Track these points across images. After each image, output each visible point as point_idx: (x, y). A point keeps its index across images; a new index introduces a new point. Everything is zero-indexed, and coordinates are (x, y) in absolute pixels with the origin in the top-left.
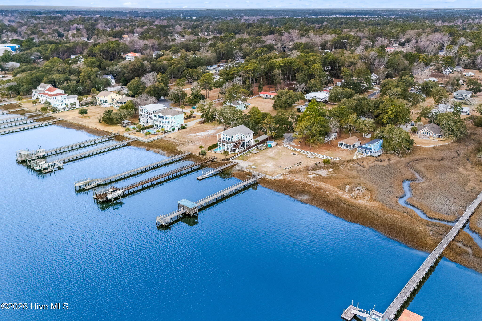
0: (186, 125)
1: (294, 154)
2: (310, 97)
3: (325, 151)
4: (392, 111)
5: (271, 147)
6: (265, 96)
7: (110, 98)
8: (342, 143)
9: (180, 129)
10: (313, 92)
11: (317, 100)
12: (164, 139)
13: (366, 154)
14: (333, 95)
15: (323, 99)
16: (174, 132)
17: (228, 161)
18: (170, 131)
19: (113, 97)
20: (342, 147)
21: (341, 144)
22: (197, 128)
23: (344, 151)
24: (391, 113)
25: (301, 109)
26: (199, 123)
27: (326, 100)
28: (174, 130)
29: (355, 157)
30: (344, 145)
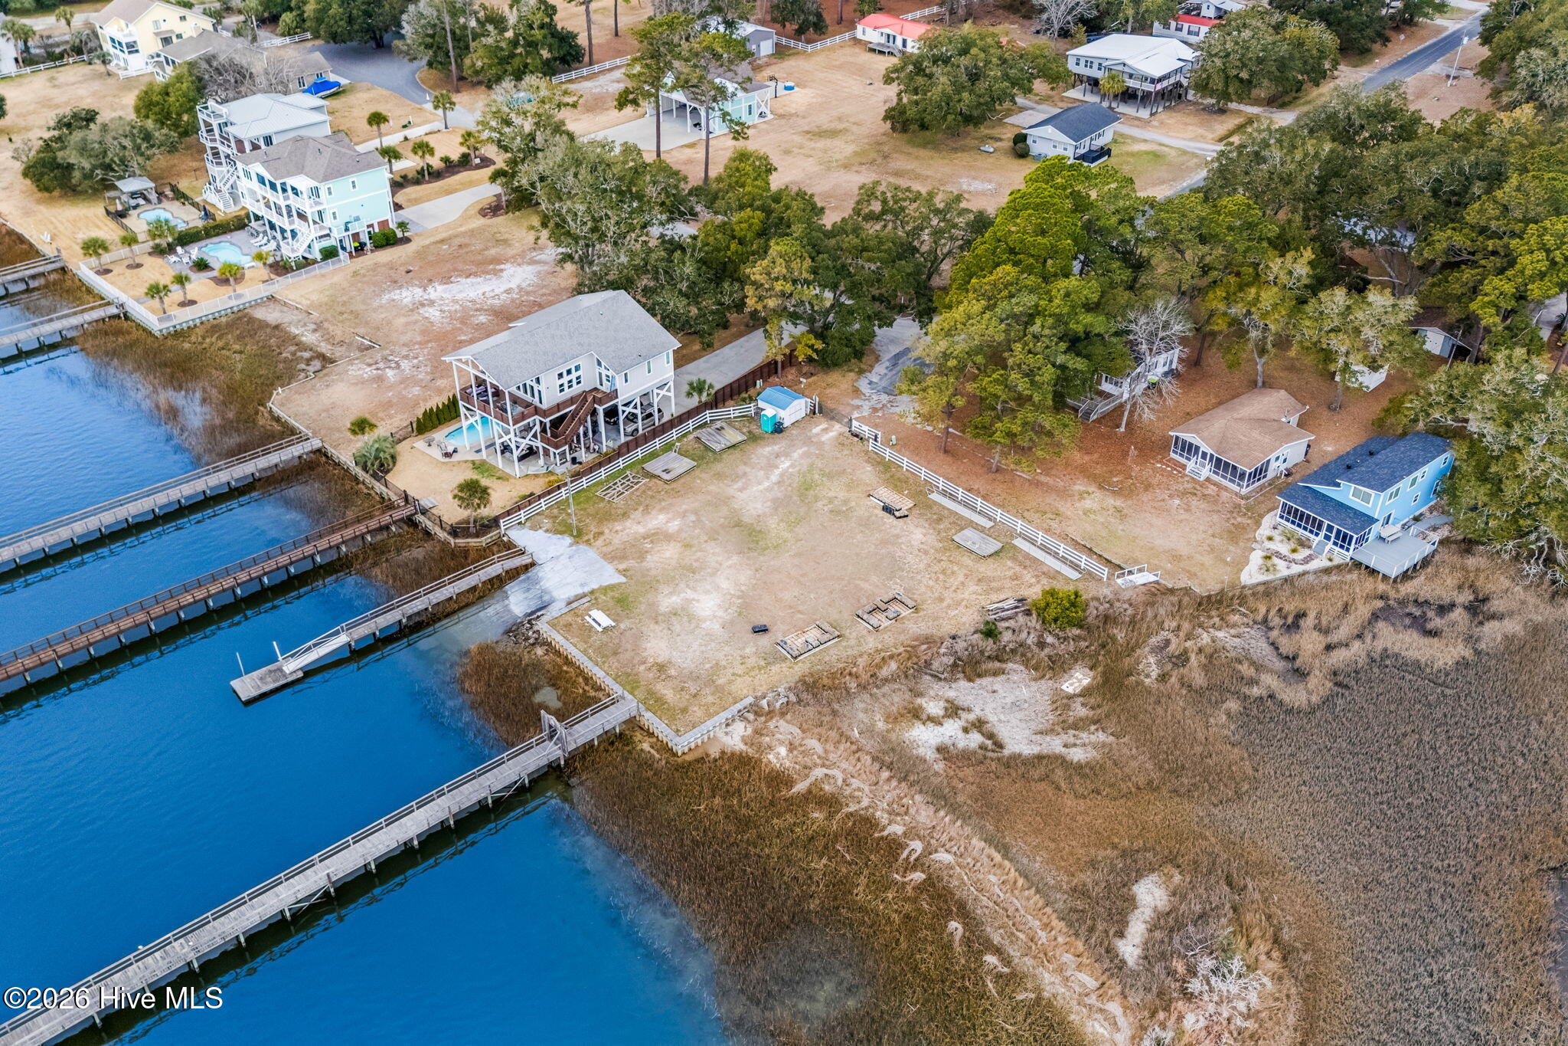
0: (402, 225)
1: (887, 509)
2: (1096, 66)
3: (1079, 487)
4: (1548, 251)
5: (778, 429)
6: (883, 40)
7: (152, 29)
8: (1195, 442)
9: (369, 246)
10: (1121, 30)
11: (1132, 83)
12: (260, 314)
13: (1330, 545)
14: (1218, 62)
15: (1160, 80)
16: (330, 266)
17: (484, 540)
18: (315, 262)
19: (164, 27)
20: (1191, 465)
21: (1189, 449)
22: (457, 241)
23: (1194, 502)
24: (1543, 266)
25: (1029, 141)
26: (483, 213)
27: (1179, 85)
28: (329, 254)
29: (1252, 575)
30: (1204, 455)
